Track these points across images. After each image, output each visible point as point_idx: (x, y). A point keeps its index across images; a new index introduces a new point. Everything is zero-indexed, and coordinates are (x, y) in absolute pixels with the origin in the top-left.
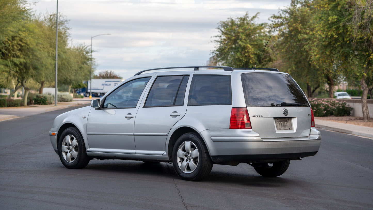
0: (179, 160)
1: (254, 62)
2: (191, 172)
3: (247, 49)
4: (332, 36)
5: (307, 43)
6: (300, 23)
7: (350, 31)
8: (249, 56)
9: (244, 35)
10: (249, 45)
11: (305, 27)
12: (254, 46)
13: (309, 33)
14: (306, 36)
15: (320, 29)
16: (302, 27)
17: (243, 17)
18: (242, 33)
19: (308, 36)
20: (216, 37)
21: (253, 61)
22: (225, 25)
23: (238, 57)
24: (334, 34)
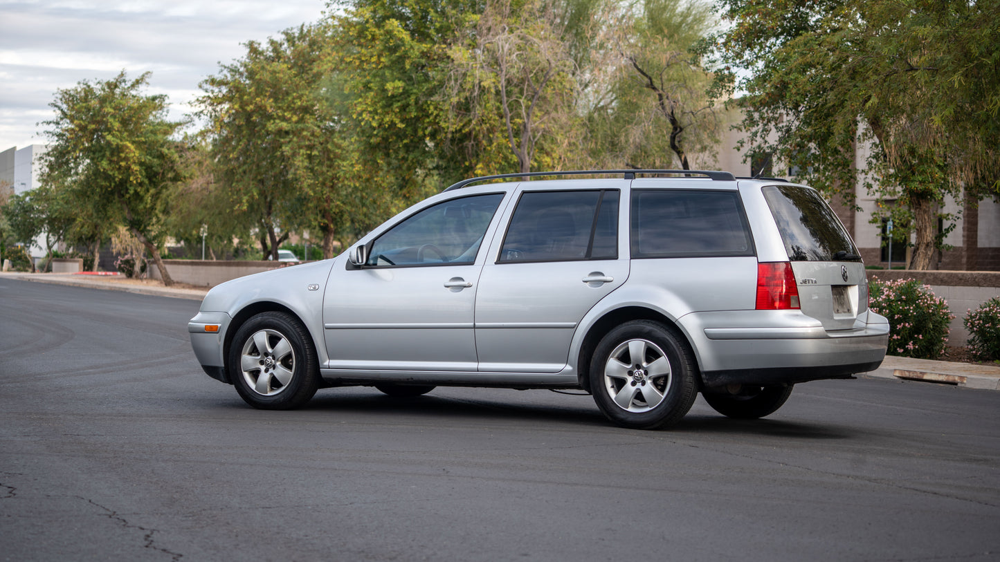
0: (608, 383)
1: (139, 181)
2: (648, 409)
3: (122, 152)
4: (393, 124)
5: (287, 140)
6: (270, 97)
7: (434, 114)
8: (129, 168)
9: (117, 120)
10: (129, 145)
11: (280, 105)
12: (138, 144)
13: (290, 119)
14: (284, 125)
15: (367, 108)
16: (273, 104)
17: (112, 80)
18: (114, 116)
19: (289, 125)
20: (49, 123)
21: (137, 179)
22: (69, 97)
23: (104, 169)
24: (397, 121)
